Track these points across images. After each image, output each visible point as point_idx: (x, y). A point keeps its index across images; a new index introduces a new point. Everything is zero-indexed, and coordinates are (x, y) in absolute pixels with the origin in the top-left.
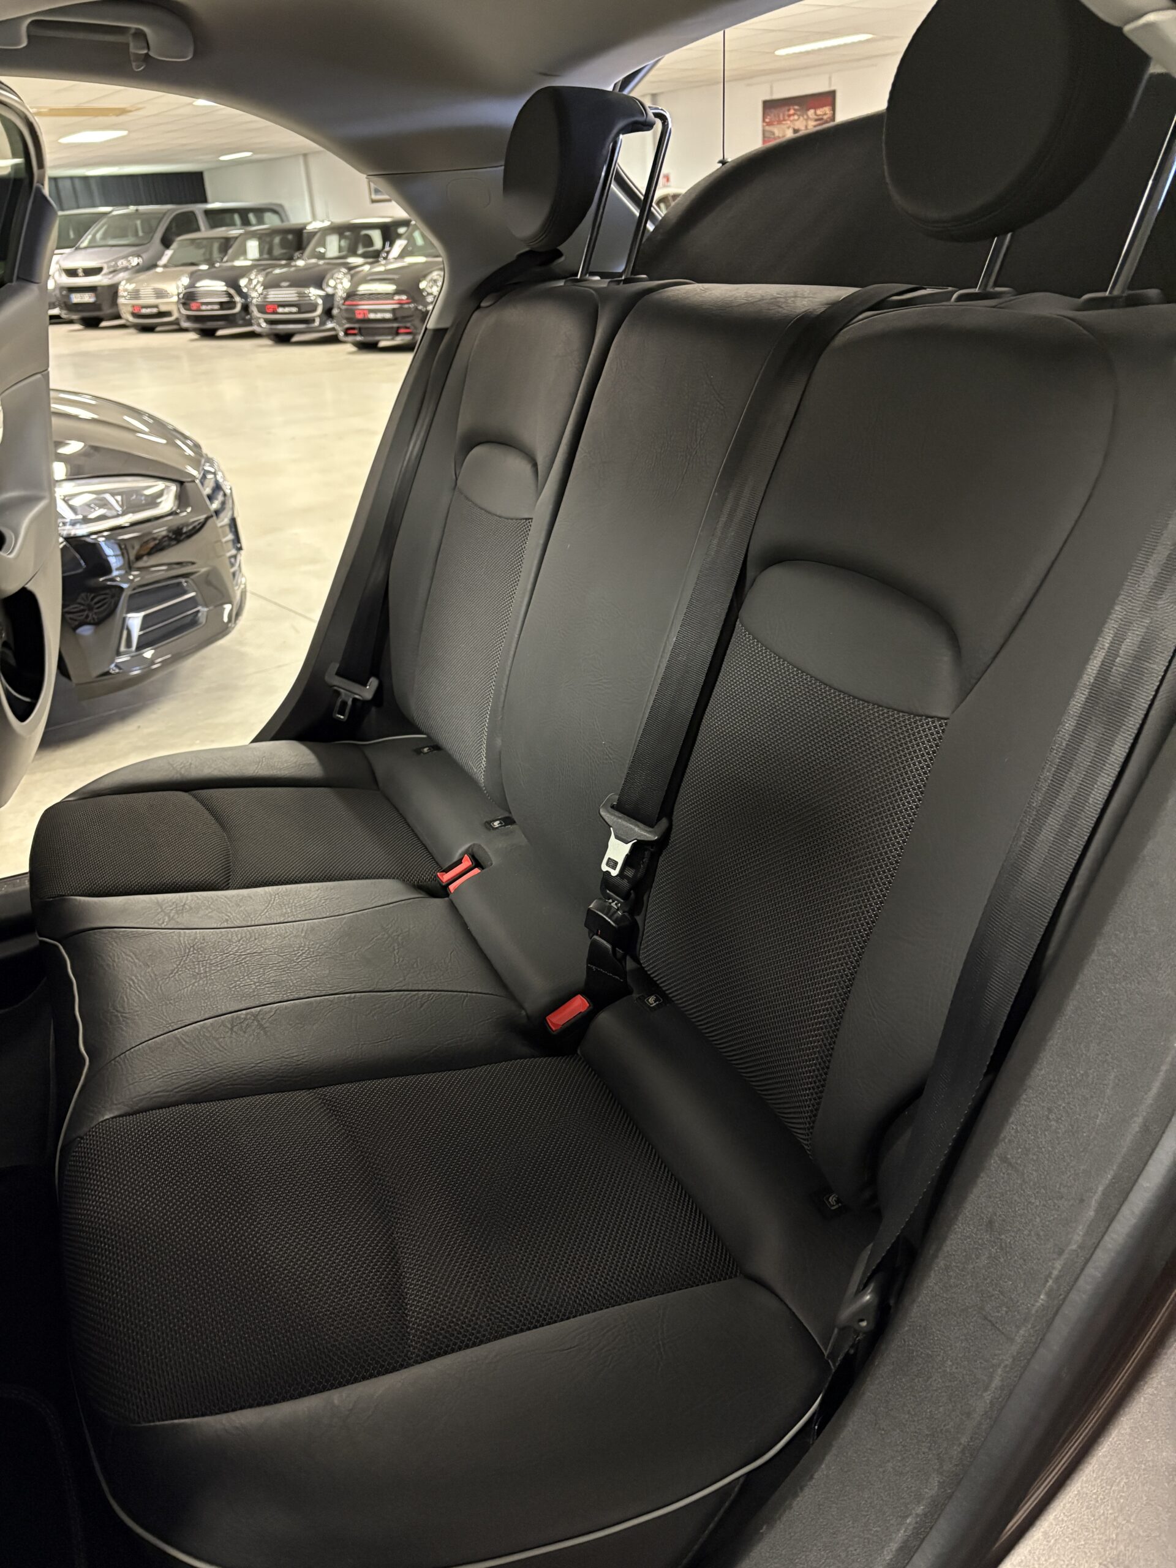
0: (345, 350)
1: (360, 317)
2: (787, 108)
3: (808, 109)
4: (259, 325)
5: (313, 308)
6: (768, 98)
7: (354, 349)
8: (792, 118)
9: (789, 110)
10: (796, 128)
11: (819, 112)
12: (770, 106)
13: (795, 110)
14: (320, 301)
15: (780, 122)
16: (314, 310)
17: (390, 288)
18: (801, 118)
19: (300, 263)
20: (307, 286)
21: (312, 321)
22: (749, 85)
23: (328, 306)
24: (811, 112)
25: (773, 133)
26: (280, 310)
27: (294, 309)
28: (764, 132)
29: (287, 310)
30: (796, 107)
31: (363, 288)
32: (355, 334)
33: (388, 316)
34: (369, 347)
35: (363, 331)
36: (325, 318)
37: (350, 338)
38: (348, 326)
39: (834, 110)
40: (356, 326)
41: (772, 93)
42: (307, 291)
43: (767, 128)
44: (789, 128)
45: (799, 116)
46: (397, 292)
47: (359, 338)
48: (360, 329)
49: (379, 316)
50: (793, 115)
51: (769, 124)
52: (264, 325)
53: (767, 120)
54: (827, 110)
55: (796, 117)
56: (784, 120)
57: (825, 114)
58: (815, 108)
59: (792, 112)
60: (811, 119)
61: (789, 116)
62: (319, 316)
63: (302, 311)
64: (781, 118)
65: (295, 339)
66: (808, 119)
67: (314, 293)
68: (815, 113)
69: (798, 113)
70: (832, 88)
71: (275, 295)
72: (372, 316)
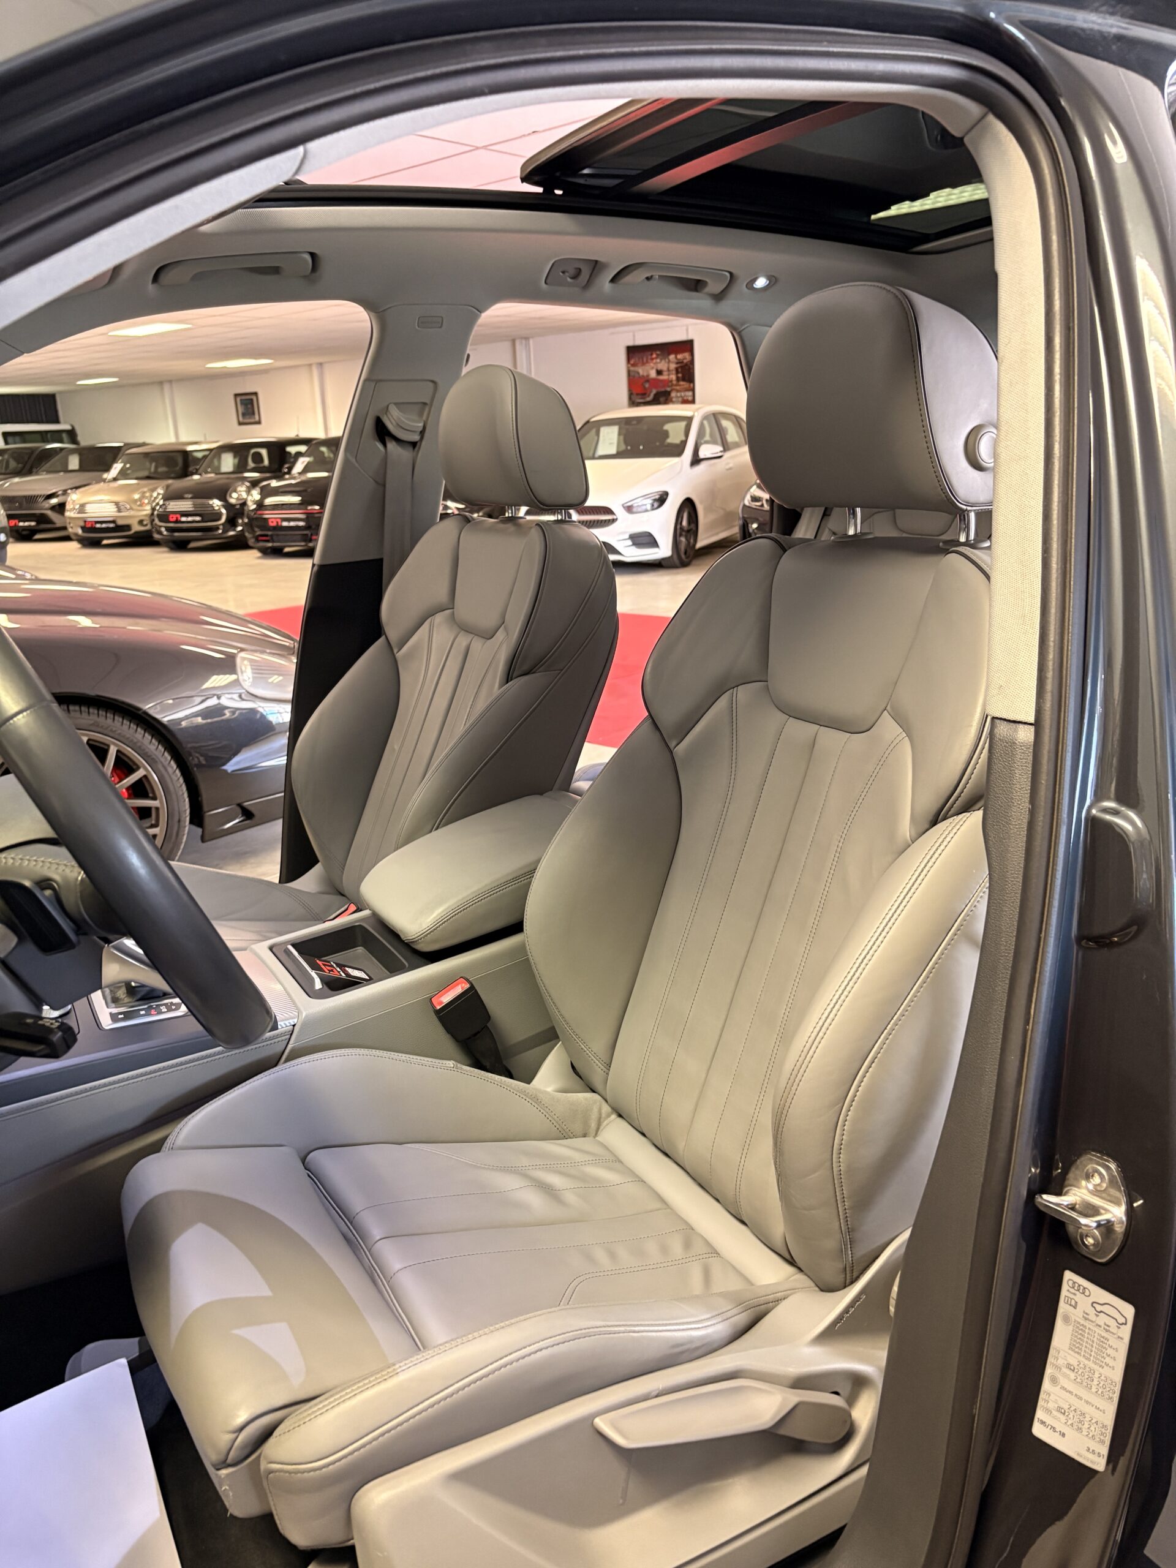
0: (250, 557)
1: (272, 524)
2: (650, 353)
3: (669, 354)
4: (160, 533)
5: (218, 516)
6: (631, 344)
7: (259, 554)
8: (654, 361)
9: (652, 354)
10: (659, 369)
11: (680, 356)
12: (633, 351)
13: (658, 355)
14: (224, 511)
15: (643, 364)
16: (219, 519)
17: (296, 499)
18: (663, 361)
19: (196, 477)
20: (211, 498)
21: (217, 528)
22: (613, 333)
23: (231, 515)
24: (672, 357)
25: (638, 373)
26: (184, 519)
27: (198, 518)
28: (629, 372)
29: (190, 519)
30: (658, 352)
31: (270, 501)
32: (268, 541)
33: (301, 524)
34: (277, 553)
35: (275, 538)
36: (228, 526)
37: (261, 544)
38: (259, 533)
39: (692, 355)
40: (270, 533)
41: (634, 340)
42: (211, 502)
43: (632, 369)
44: (653, 368)
45: (661, 360)
46: (304, 503)
47: (270, 545)
48: (272, 536)
49: (292, 524)
50: (656, 358)
51: (633, 365)
52: (165, 533)
53: (632, 362)
54: (687, 355)
55: (658, 360)
56: (647, 362)
57: (685, 358)
58: (676, 353)
59: (654, 356)
60: (673, 362)
61: (652, 359)
62: (223, 524)
63: (206, 520)
64: (645, 360)
65: (192, 545)
66: (669, 362)
67: (216, 503)
68: (676, 357)
69: (660, 357)
70: (690, 338)
71: (175, 506)
72: (285, 524)
